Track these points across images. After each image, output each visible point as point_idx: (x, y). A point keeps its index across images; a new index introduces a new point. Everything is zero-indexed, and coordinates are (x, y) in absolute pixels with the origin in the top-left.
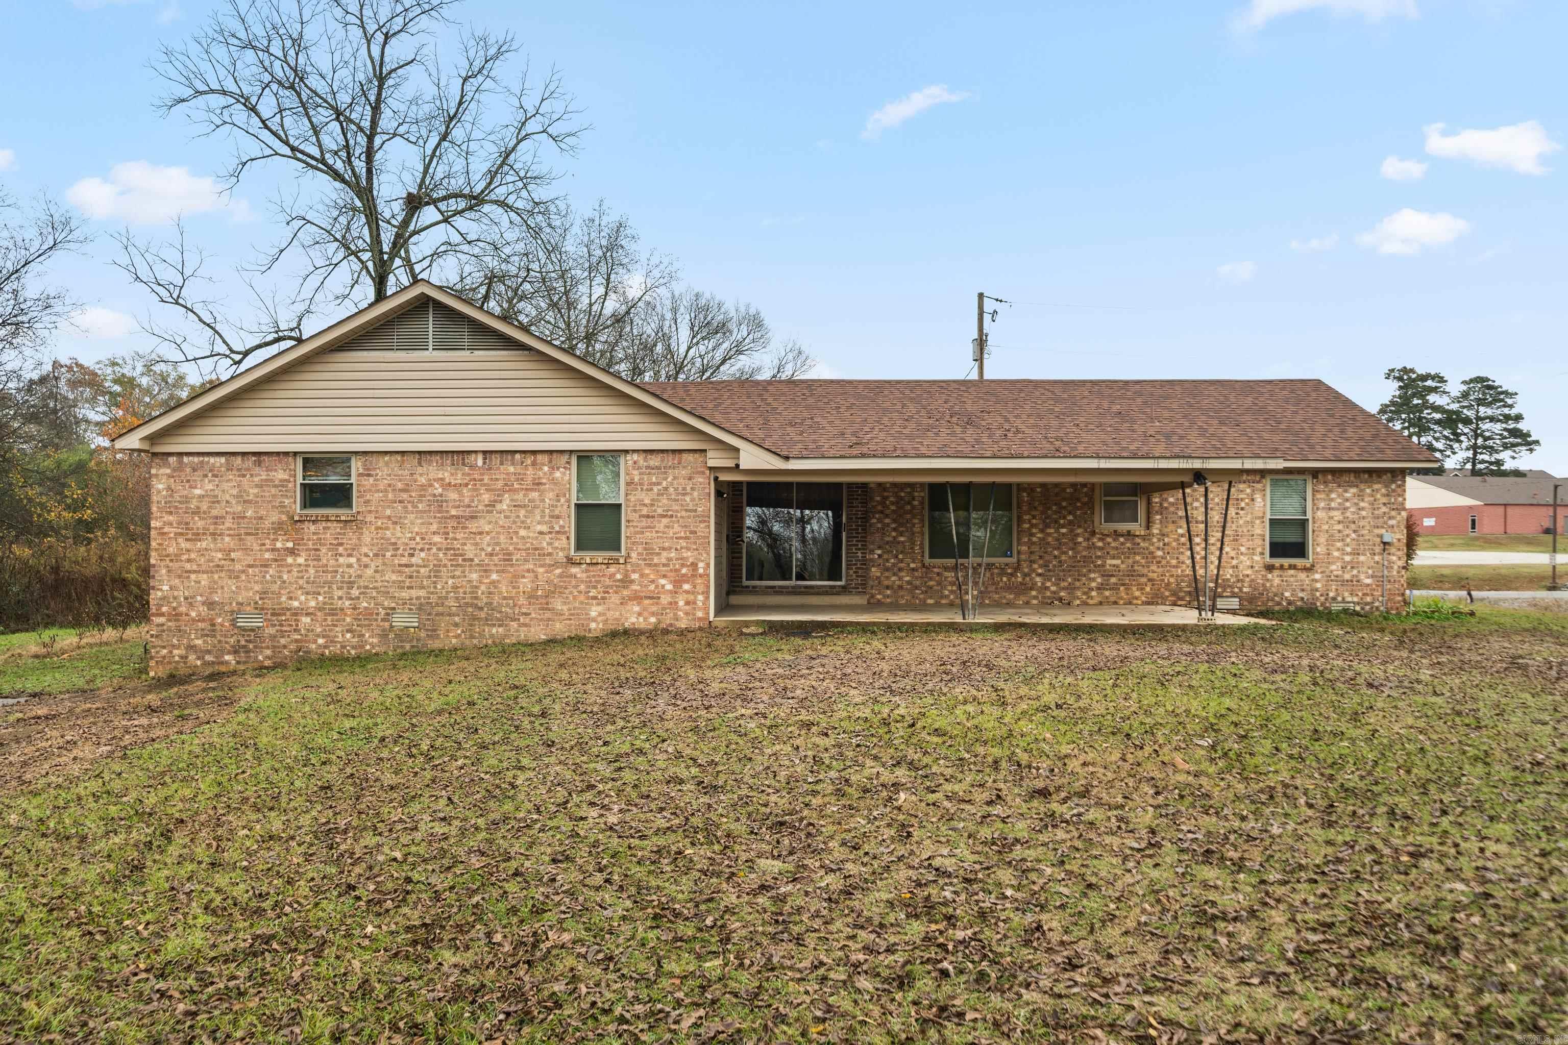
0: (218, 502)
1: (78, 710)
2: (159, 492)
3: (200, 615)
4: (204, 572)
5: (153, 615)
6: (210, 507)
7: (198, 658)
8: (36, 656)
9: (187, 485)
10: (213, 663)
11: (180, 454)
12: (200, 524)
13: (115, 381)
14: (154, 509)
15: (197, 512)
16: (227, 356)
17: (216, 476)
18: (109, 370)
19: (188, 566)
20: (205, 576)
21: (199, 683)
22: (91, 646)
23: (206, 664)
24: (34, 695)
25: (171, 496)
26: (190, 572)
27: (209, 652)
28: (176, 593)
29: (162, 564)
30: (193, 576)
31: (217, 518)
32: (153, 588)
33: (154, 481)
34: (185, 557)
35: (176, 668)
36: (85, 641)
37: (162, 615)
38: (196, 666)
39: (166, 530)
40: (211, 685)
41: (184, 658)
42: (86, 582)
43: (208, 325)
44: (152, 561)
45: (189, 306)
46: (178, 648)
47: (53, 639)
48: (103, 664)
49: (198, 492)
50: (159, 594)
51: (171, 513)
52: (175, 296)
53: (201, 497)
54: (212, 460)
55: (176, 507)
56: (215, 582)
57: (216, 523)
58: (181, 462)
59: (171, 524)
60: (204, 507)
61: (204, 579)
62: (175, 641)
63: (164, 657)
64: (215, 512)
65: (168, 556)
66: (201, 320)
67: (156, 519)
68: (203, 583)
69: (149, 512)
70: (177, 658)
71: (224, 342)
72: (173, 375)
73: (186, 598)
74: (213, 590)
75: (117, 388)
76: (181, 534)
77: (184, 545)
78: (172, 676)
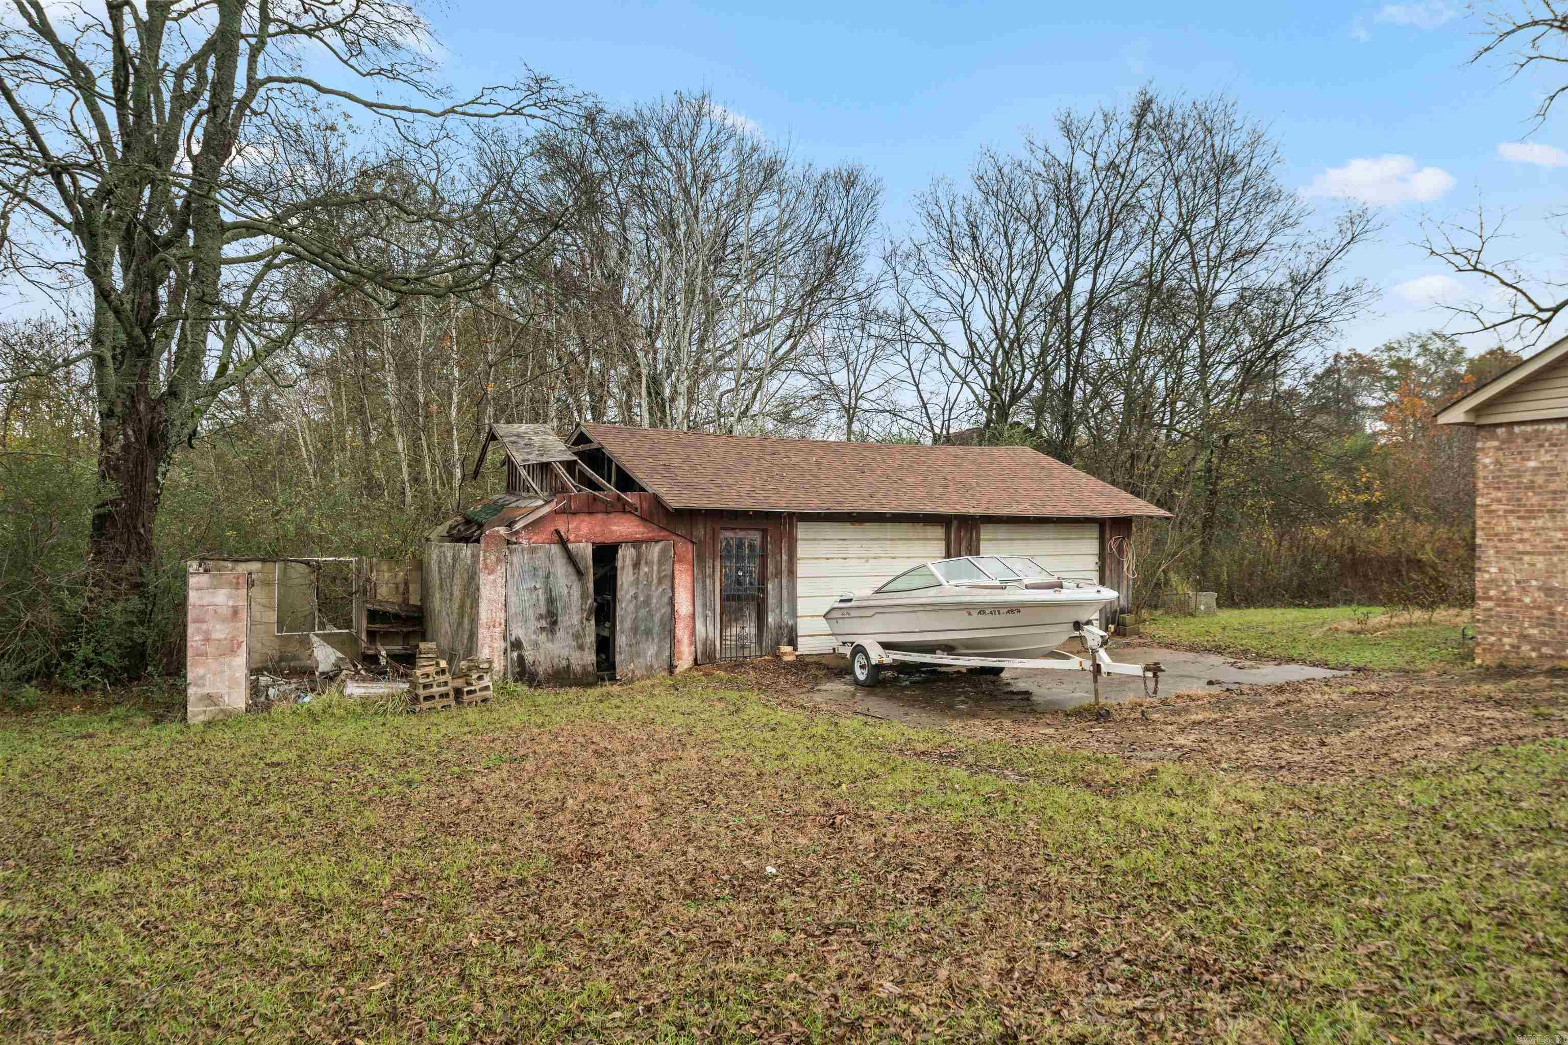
0: (1558, 474)
1: (1411, 691)
2: (1485, 467)
3: (1534, 601)
4: (1540, 554)
5: (1480, 598)
6: (1547, 481)
7: (1533, 650)
8: (1351, 632)
9: (1519, 458)
10: (1552, 656)
11: (1511, 424)
12: (1535, 500)
13: (1392, 366)
14: (1480, 485)
15: (1531, 486)
16: (1533, 317)
17: (1555, 445)
18: (1385, 356)
19: (1520, 547)
20: (1541, 558)
21: (1541, 678)
22: (1400, 625)
23: (1541, 656)
24: (1359, 670)
25: (1500, 470)
26: (1523, 553)
27: (1546, 644)
28: (1506, 576)
29: (1491, 544)
30: (1527, 558)
31: (1555, 492)
32: (1479, 569)
33: (1480, 456)
34: (1516, 537)
35: (1506, 658)
36: (1395, 620)
37: (1490, 599)
38: (1531, 658)
39: (1494, 507)
40: (1557, 681)
41: (1515, 647)
42: (1383, 562)
43: (1511, 286)
44: (1478, 541)
45: (1489, 269)
46: (1509, 635)
47: (1367, 616)
48: (1420, 645)
49: (1532, 464)
50: (1487, 576)
51: (1499, 489)
52: (1473, 262)
53: (1536, 470)
54: (1549, 427)
55: (1506, 483)
56: (1555, 566)
57: (1554, 499)
58: (1511, 433)
59: (1499, 501)
60: (1540, 480)
61: (1540, 562)
62: (1505, 628)
63: (1492, 645)
64: (1552, 487)
65: (1496, 535)
66: (1503, 282)
67: (1482, 495)
68: (1539, 566)
69: (1474, 489)
70: (1507, 648)
71: (1530, 301)
72: (1451, 351)
73: (1518, 582)
74: (1550, 574)
75: (1394, 372)
76: (1512, 512)
77: (1515, 523)
78: (1501, 666)
